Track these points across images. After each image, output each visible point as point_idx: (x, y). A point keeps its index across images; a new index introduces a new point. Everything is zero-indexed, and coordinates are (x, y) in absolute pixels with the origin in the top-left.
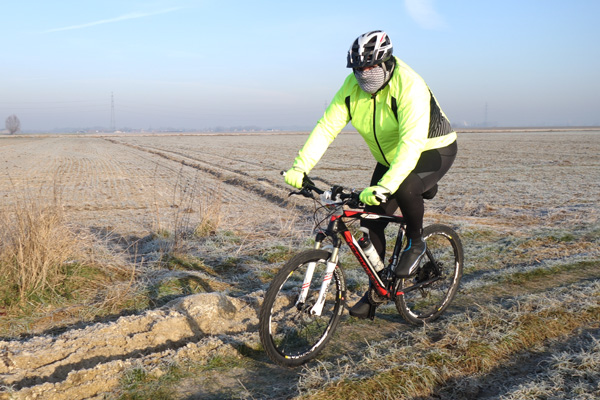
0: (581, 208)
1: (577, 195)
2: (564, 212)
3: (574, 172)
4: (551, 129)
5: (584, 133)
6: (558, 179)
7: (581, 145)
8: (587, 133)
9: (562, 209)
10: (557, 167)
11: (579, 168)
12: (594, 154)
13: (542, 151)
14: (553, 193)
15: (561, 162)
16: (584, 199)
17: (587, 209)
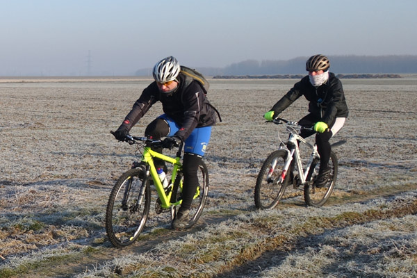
0: (51, 187)
1: (50, 168)
2: (33, 192)
3: (46, 138)
4: (23, 79)
5: (60, 85)
6: (29, 147)
7: (56, 102)
8: (64, 86)
9: (32, 188)
10: (28, 131)
11: (52, 132)
12: (69, 113)
13: (11, 110)
14: (23, 166)
15: (33, 124)
16: (57, 173)
17: (58, 188)
